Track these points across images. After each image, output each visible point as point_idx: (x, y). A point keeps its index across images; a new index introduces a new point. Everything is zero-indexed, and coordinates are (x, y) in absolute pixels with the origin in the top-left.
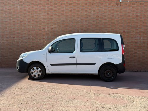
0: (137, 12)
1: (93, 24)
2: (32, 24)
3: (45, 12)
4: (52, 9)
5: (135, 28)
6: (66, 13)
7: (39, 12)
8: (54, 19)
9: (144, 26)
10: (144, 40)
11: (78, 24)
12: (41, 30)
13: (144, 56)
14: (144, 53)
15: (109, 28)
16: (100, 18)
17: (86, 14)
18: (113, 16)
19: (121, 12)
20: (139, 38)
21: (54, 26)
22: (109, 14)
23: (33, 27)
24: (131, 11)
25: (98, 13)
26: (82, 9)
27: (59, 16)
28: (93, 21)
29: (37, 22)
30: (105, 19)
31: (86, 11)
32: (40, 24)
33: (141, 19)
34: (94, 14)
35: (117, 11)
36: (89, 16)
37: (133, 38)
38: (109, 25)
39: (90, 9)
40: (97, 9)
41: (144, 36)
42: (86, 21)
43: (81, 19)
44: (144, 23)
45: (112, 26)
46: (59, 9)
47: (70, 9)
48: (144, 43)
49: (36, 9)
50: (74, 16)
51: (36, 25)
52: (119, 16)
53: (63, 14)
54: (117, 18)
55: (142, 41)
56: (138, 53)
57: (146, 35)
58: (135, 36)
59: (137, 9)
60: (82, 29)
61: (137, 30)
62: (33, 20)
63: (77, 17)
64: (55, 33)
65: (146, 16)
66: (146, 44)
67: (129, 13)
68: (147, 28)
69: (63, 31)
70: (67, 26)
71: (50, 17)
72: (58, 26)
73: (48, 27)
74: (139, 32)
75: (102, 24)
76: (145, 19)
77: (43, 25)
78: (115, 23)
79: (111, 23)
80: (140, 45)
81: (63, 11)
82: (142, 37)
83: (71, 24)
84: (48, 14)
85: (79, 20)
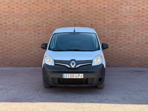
0: (104, 4)
1: (59, 18)
3: (5, 5)
4: (13, 1)
5: (103, 21)
6: (29, 5)
8: (16, 12)
9: (111, 19)
10: (112, 33)
11: (42, 17)
12: (2, 25)
13: (112, 51)
14: (112, 47)
15: (76, 21)
17: (50, 7)
18: (79, 8)
19: (88, 4)
20: (107, 32)
21: (16, 20)
22: (75, 7)
24: (98, 3)
25: (63, 5)
26: (46, 1)
27: (21, 8)
28: (59, 14)
30: (71, 12)
31: (51, 3)
33: (109, 11)
34: (59, 7)
35: (84, 3)
36: (54, 8)
37: (100, 31)
38: (76, 18)
39: (54, 1)
40: (62, 1)
41: (112, 29)
42: (50, 14)
43: (46, 12)
44: (112, 15)
45: (78, 19)
46: (21, 1)
47: (33, 1)
48: (112, 36)
50: (38, 9)
52: (86, 8)
53: (25, 7)
54: (83, 10)
55: (110, 34)
58: (103, 29)
60: (47, 23)
61: (104, 23)
63: (41, 9)
64: (17, 28)
65: (114, 8)
66: (114, 38)
67: (96, 4)
68: (115, 21)
69: (26, 25)
70: (30, 20)
71: (11, 10)
72: (21, 19)
73: (9, 21)
74: (106, 25)
75: (68, 17)
76: (113, 11)
77: (4, 19)
78: (82, 16)
79: (77, 16)
80: (108, 38)
81: (25, 3)
82: (110, 31)
83: (34, 17)
84: (9, 7)
85: (43, 12)
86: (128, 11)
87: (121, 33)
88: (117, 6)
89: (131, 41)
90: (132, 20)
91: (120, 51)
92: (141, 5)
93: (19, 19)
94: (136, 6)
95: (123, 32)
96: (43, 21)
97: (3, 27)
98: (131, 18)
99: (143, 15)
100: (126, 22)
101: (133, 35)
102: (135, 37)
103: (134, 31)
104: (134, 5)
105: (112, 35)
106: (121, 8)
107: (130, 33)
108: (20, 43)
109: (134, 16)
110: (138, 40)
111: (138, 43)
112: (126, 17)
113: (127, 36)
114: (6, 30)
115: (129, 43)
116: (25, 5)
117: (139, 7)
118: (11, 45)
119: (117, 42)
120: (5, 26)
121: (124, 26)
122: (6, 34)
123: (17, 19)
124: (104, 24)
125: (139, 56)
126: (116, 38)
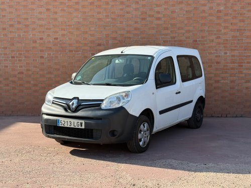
0: (218, 5)
1: (136, 29)
2: (18, 29)
3: (42, 6)
5: (215, 34)
6: (83, 7)
7: (30, 6)
8: (60, 19)
9: (231, 30)
10: (233, 56)
11: (107, 28)
12: (35, 42)
13: (232, 88)
14: (232, 81)
15: (166, 35)
16: (150, 16)
17: (122, 9)
18: (173, 12)
19: (188, 5)
20: (223, 54)
21: (61, 33)
22: (165, 9)
23: (19, 36)
24: (206, 2)
25: (144, 6)
27: (70, 13)
28: (136, 22)
29: (27, 26)
30: (159, 19)
31: (122, 3)
32: (34, 29)
33: (226, 18)
34: (137, 9)
35: (181, 3)
36: (128, 13)
37: (211, 53)
38: (166, 29)
41: (232, 50)
42: (121, 22)
43: (113, 19)
44: (232, 24)
45: (171, 32)
48: (233, 63)
50: (99, 13)
51: (25, 32)
52: (185, 12)
53: (77, 10)
54: (180, 16)
55: (228, 58)
56: (222, 81)
57: (235, 47)
60: (115, 39)
62: (19, 23)
63: (105, 14)
64: (62, 47)
65: (235, 11)
66: (236, 65)
67: (204, 5)
68: (238, 34)
69: (77, 42)
70: (85, 33)
71: (52, 17)
72: (69, 32)
73: (48, 35)
74: (222, 42)
75: (153, 28)
76: (235, 17)
77: (40, 32)
78: (178, 25)
79: (170, 26)
80: (224, 66)
81: (77, 3)
82: (228, 52)
83: (93, 29)
84: (48, 10)
85: (108, 20)
87: (249, 56)
88: (243, 8)
91: (247, 88)
93: (65, 32)
96: (107, 35)
105: (232, 59)
108: (67, 73)
114: (42, 51)
116: (76, 7)
118: (50, 78)
119: (241, 72)
120: (40, 44)
122: (42, 57)
123: (63, 32)
124: (218, 41)
126: (239, 66)
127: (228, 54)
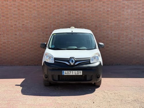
0: (108, 7)
1: (66, 20)
2: (3, 19)
3: (15, 8)
4: (23, 4)
5: (106, 23)
6: (38, 8)
7: (9, 8)
8: (25, 15)
10: (115, 34)
11: (50, 19)
12: (12, 26)
13: (115, 50)
14: (115, 47)
15: (81, 23)
17: (58, 10)
18: (85, 11)
19: (92, 7)
20: (110, 33)
21: (26, 22)
22: (81, 9)
23: (3, 23)
24: (102, 6)
25: (69, 8)
26: (54, 5)
27: (30, 11)
29: (8, 18)
30: (77, 15)
31: (58, 6)
32: (11, 20)
33: (112, 14)
34: (66, 10)
35: (89, 6)
36: (61, 11)
37: (104, 32)
39: (61, 4)
40: (69, 5)
41: (114, 31)
42: (58, 16)
43: (54, 15)
44: (114, 17)
45: (84, 21)
46: (30, 4)
47: (41, 5)
48: (115, 37)
49: (7, 4)
50: (46, 11)
51: (6, 21)
52: (91, 11)
53: (34, 9)
54: (88, 13)
55: (113, 35)
56: (110, 47)
58: (107, 31)
59: (108, 4)
60: (54, 25)
61: (108, 24)
62: (3, 16)
63: (49, 12)
64: (26, 29)
65: (116, 11)
66: (117, 38)
67: (100, 8)
68: (117, 22)
69: (35, 26)
70: (39, 22)
71: (21, 13)
72: (30, 21)
73: (19, 23)
74: (110, 26)
75: (74, 19)
76: (116, 14)
77: (14, 21)
78: (87, 18)
79: (83, 18)
80: (111, 39)
81: (34, 6)
83: (43, 20)
84: (19, 9)
85: (51, 15)
86: (129, 14)
87: (123, 34)
88: (120, 9)
89: (132, 42)
90: (133, 22)
91: (122, 50)
92: (141, 9)
93: (28, 21)
94: (137, 9)
95: (125, 33)
96: (51, 23)
97: (13, 28)
98: (132, 21)
99: (143, 18)
100: (127, 24)
101: (134, 35)
102: (136, 38)
103: (135, 32)
104: (135, 9)
106: (123, 11)
107: (131, 34)
108: (29, 43)
109: (135, 19)
110: (139, 40)
111: (138, 43)
112: (127, 19)
113: (128, 37)
114: (16, 31)
115: (130, 44)
116: (34, 8)
117: (139, 11)
118: (20, 45)
119: (119, 42)
120: (15, 28)
121: (125, 27)
122: (16, 34)
124: (107, 26)
125: (139, 55)
126: (118, 39)
127: (113, 33)
